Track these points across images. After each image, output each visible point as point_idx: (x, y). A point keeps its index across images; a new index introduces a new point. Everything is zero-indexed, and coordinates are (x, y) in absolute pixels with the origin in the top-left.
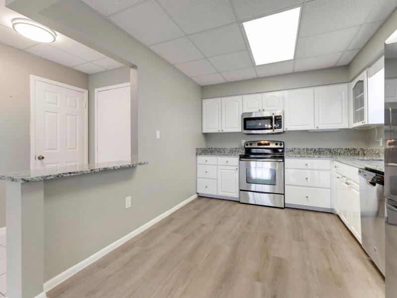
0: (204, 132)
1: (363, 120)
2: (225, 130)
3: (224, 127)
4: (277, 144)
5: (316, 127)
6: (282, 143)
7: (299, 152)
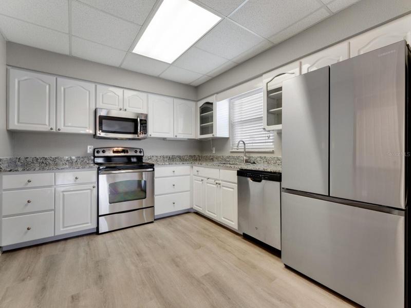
0: (11, 127)
1: (212, 133)
2: (64, 130)
3: (62, 125)
4: (136, 152)
5: (175, 135)
6: (142, 150)
7: (157, 160)
